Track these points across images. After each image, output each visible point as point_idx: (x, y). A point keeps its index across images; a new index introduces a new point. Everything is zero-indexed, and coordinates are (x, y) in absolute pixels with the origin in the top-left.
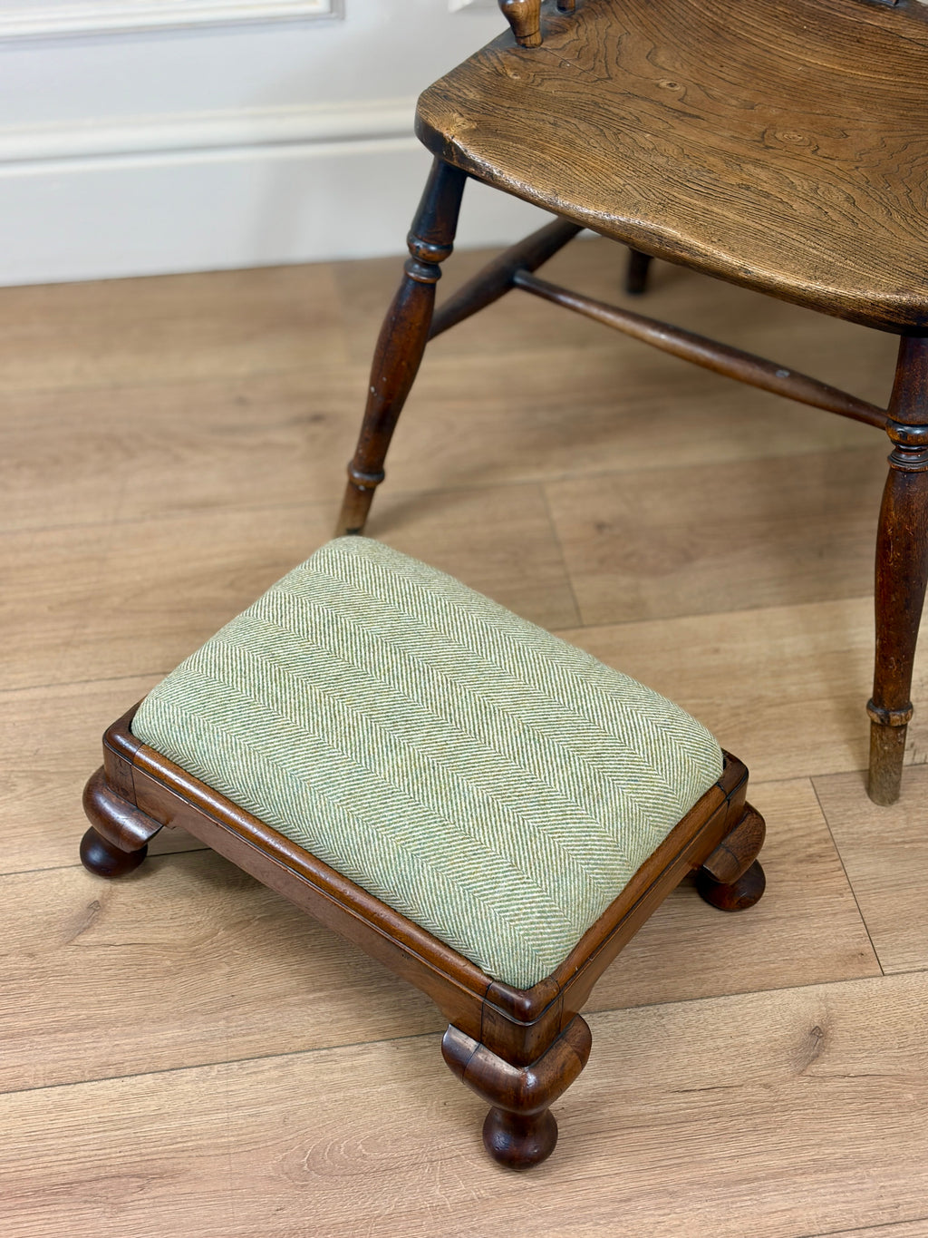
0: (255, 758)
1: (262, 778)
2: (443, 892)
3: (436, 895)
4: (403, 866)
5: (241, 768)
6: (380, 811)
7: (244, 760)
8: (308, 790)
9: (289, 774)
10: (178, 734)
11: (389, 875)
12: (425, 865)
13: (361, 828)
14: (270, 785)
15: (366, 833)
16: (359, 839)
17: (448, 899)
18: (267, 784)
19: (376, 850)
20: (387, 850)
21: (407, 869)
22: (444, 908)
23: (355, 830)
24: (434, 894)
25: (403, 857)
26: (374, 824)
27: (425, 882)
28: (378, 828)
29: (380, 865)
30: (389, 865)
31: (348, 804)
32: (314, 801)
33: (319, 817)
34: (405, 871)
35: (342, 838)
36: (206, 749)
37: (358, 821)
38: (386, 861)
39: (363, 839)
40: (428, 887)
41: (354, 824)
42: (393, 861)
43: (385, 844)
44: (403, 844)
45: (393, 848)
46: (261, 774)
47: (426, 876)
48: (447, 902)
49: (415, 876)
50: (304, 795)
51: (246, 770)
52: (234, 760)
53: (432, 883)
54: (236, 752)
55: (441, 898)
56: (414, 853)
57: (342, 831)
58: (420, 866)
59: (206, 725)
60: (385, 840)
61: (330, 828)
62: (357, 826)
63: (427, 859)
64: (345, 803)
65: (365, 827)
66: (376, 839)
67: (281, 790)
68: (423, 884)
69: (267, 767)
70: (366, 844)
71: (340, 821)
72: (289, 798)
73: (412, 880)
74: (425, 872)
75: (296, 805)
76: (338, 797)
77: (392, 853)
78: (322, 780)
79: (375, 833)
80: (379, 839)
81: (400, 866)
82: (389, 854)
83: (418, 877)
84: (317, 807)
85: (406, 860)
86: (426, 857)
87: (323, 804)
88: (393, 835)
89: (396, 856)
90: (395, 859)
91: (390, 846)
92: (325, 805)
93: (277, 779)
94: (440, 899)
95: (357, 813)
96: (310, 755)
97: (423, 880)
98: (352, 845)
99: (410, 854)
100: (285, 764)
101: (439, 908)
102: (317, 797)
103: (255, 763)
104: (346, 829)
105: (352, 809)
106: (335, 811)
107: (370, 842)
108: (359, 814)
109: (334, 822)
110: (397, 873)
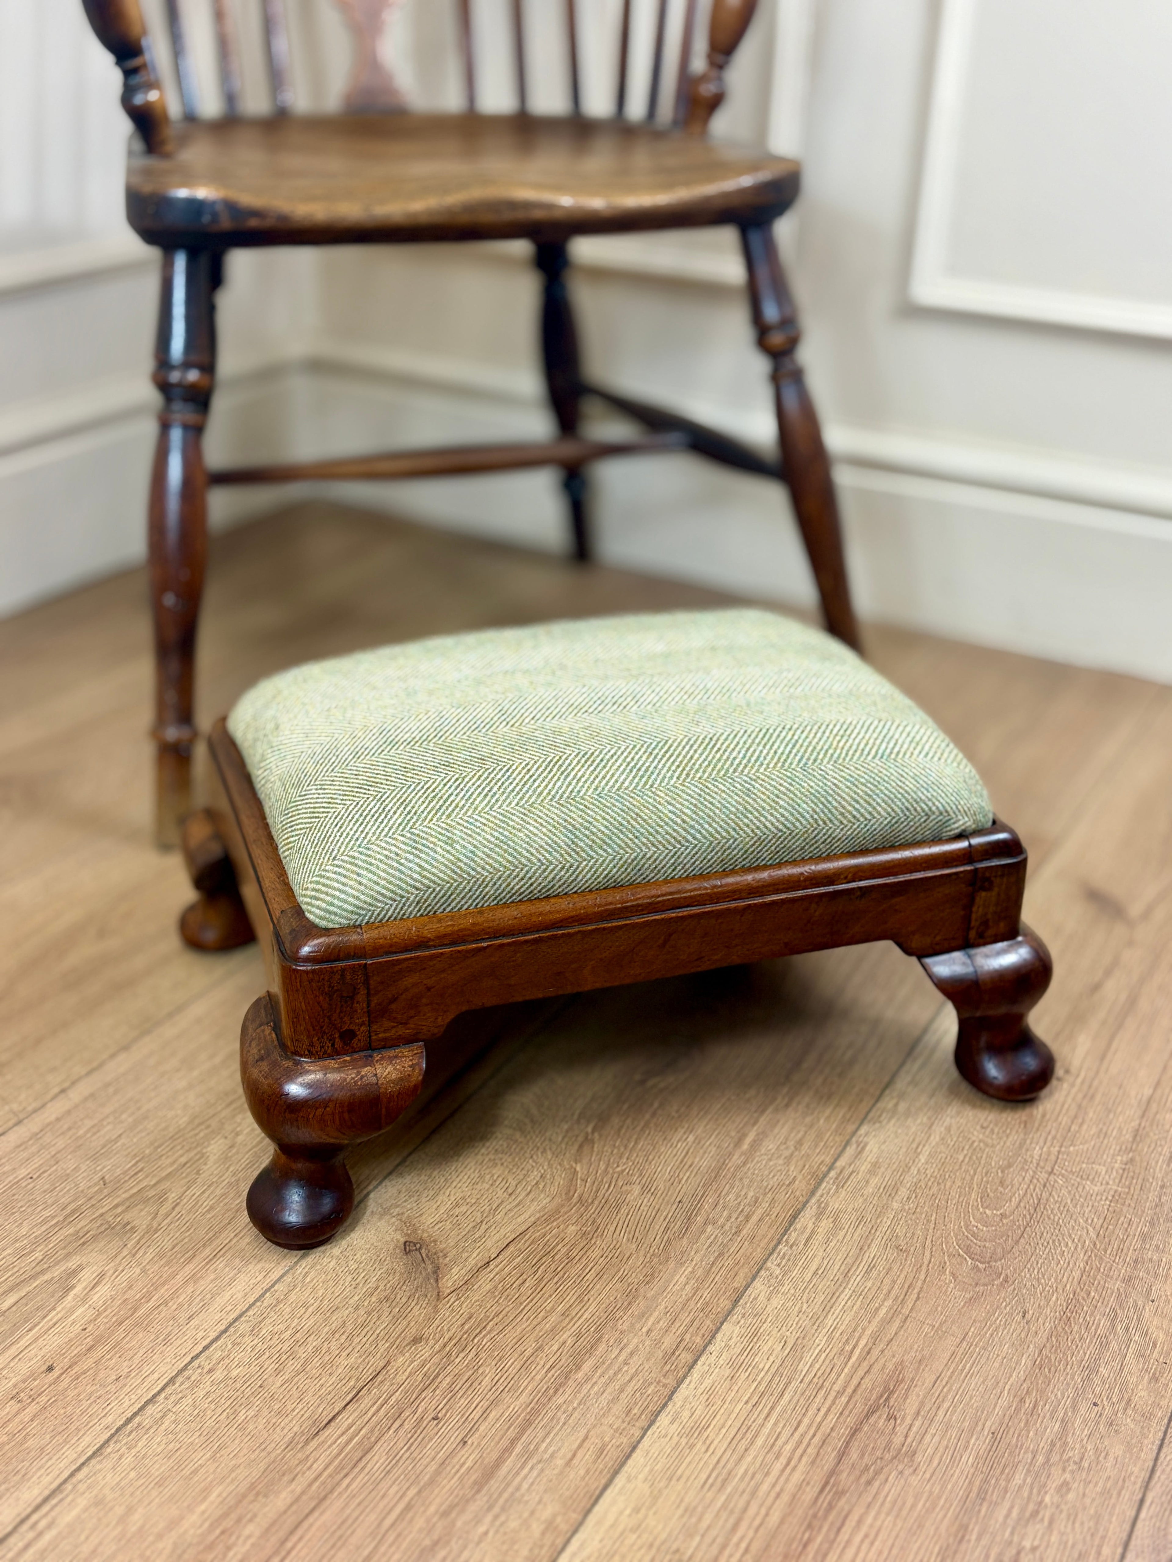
0: (542, 811)
1: (570, 823)
2: (866, 777)
3: (862, 784)
4: (806, 785)
5: (536, 831)
6: (725, 757)
7: (531, 821)
8: (632, 795)
9: (596, 797)
10: (417, 860)
11: (799, 805)
12: (823, 768)
13: (727, 784)
14: (586, 824)
15: (737, 785)
16: (736, 798)
17: (877, 778)
18: (581, 825)
19: (763, 793)
20: (773, 783)
21: (812, 784)
22: (881, 791)
23: (724, 791)
24: (860, 786)
25: (796, 776)
26: (735, 771)
27: (841, 782)
28: (742, 771)
29: (781, 803)
30: (791, 795)
31: (688, 775)
32: (651, 800)
33: (670, 812)
34: (812, 787)
35: (717, 811)
36: (471, 848)
37: (716, 781)
38: (785, 794)
39: (739, 793)
40: (849, 784)
41: (717, 787)
42: (792, 789)
43: (766, 779)
44: (783, 766)
45: (778, 776)
46: (566, 820)
47: (835, 775)
48: (879, 782)
49: (825, 784)
50: (635, 803)
51: (544, 830)
52: (520, 831)
53: (848, 777)
54: (513, 821)
55: (870, 782)
56: (801, 765)
57: (711, 803)
58: (820, 772)
59: (444, 825)
60: (763, 777)
61: (695, 813)
62: (721, 786)
63: (819, 761)
64: (684, 776)
65: (730, 780)
66: (753, 783)
67: (604, 819)
68: (840, 785)
69: (564, 810)
70: (748, 795)
71: (700, 795)
72: (620, 819)
73: (825, 791)
74: (831, 773)
75: (635, 820)
76: (671, 777)
77: (782, 782)
78: (634, 778)
79: (746, 778)
80: (755, 780)
81: (803, 787)
82: (781, 785)
83: (829, 784)
84: (659, 803)
85: (801, 776)
86: (815, 760)
87: (663, 795)
88: (764, 766)
89: (789, 781)
90: (791, 784)
91: (773, 777)
92: (666, 795)
93: (589, 811)
94: (869, 785)
95: (706, 775)
96: (592, 768)
97: (836, 781)
98: (733, 810)
99: (798, 769)
100: (579, 792)
101: (877, 795)
102: (650, 794)
103: (547, 815)
104: (714, 798)
105: (698, 775)
106: (683, 791)
107: (749, 790)
108: (710, 774)
109: (694, 801)
110: (806, 796)
